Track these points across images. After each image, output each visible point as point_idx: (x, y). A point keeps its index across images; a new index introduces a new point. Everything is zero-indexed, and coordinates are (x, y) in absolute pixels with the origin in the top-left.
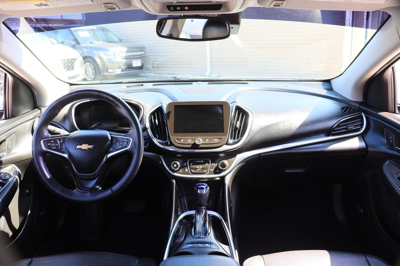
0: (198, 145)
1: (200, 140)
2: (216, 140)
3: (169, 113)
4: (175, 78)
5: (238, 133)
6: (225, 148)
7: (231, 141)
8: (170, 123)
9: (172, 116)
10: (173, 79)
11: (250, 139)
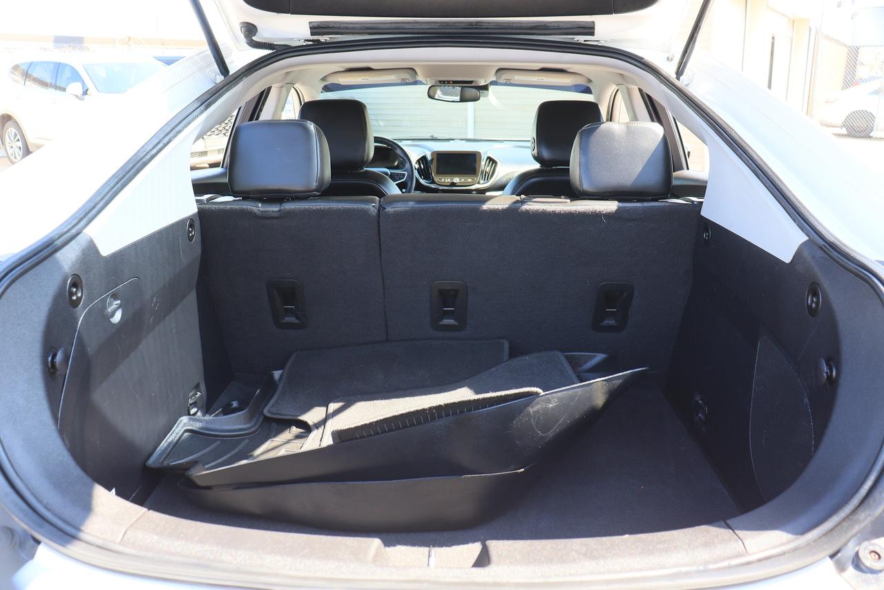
0: (455, 183)
1: (456, 180)
2: (470, 180)
3: (432, 160)
4: (432, 136)
5: (488, 176)
6: (476, 186)
7: (482, 182)
8: (433, 167)
9: (435, 161)
10: (431, 138)
11: (498, 181)
